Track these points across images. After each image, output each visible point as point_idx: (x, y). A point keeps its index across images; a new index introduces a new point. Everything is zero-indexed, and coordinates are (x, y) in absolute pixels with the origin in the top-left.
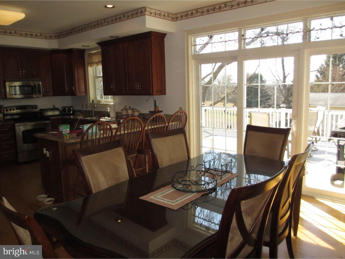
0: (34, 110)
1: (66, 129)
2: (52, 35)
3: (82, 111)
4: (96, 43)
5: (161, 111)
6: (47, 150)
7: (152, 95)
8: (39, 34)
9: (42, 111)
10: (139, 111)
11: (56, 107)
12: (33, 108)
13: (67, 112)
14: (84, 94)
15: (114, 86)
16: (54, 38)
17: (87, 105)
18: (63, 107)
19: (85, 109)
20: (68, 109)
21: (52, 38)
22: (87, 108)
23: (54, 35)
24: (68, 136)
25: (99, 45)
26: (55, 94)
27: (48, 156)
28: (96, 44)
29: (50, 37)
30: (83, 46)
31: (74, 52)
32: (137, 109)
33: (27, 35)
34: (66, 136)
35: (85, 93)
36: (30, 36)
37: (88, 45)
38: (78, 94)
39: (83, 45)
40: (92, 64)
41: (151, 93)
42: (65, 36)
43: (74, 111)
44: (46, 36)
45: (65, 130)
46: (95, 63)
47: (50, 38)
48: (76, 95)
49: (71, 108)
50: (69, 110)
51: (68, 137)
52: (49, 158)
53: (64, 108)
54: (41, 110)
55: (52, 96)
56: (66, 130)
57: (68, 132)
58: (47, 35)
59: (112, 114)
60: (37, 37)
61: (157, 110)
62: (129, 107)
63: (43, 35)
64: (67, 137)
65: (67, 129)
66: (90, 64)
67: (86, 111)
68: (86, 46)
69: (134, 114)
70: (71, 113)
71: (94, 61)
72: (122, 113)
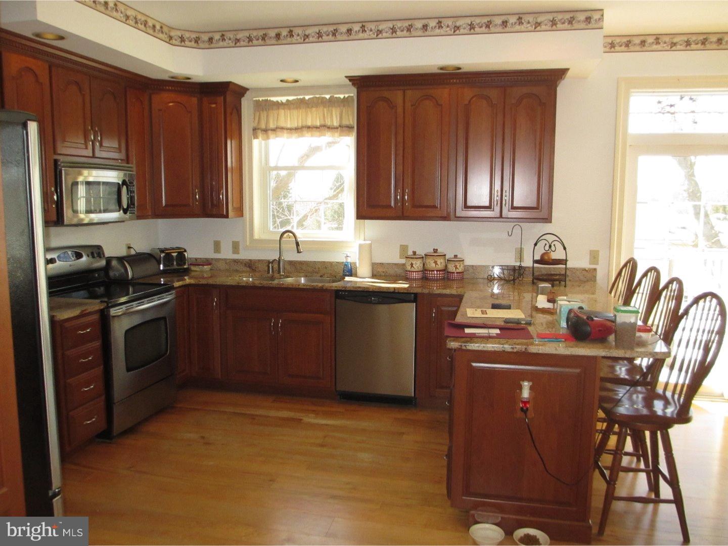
2: (187, 35)
3: (218, 260)
8: (158, 26)
10: (464, 260)
12: (93, 255)
13: (175, 266)
16: (193, 44)
17: (235, 245)
18: (162, 252)
19: (227, 255)
20: (177, 255)
21: (187, 43)
22: (236, 251)
23: (194, 36)
25: (354, 84)
28: (345, 79)
29: (182, 39)
30: (282, 81)
33: (137, 23)
36: (143, 27)
37: (297, 77)
38: (230, 212)
39: (283, 77)
40: (272, 133)
42: (243, 44)
44: (170, 36)
46: (285, 131)
47: (181, 42)
48: (227, 216)
50: (180, 258)
53: (167, 252)
58: (173, 33)
62: (412, 253)
63: (165, 29)
66: (266, 131)
67: (236, 261)
68: (289, 80)
69: (458, 267)
70: (185, 267)
71: (282, 123)
72: (414, 265)
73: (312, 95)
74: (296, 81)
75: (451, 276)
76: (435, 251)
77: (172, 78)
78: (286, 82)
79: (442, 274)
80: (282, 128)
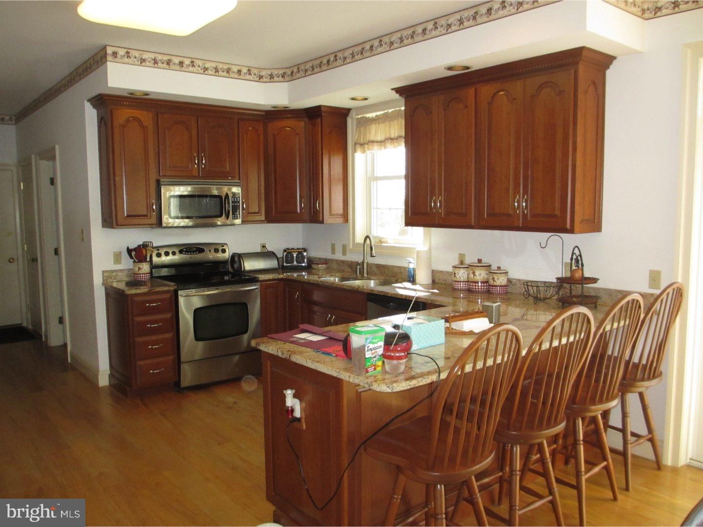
0: (220, 256)
1: (373, 343)
2: (276, 72)
3: (332, 260)
4: (393, 89)
5: (594, 280)
6: (295, 396)
7: (571, 231)
8: (244, 70)
9: (237, 258)
10: (507, 273)
11: (270, 248)
12: (216, 251)
13: (295, 263)
14: (340, 220)
15: (440, 202)
16: (280, 79)
17: (344, 248)
18: (285, 251)
19: (339, 256)
20: (297, 254)
21: (276, 79)
22: (344, 253)
23: (281, 72)
24: (378, 366)
25: (400, 95)
26: (270, 219)
27: (298, 414)
28: (394, 92)
29: (271, 76)
30: (353, 99)
31: (323, 114)
32: (502, 268)
33: (218, 72)
34: (375, 365)
35: (344, 217)
36: (225, 74)
37: (365, 96)
38: (327, 218)
39: (353, 96)
40: (366, 146)
41: (568, 226)
42: (309, 72)
43: (311, 262)
44: (260, 76)
45: (371, 346)
46: (375, 144)
47: (271, 79)
48: (322, 222)
49: (305, 254)
50: (300, 258)
51: (379, 369)
52: (299, 420)
53: (288, 252)
54: (233, 256)
55: (262, 222)
56: (375, 345)
57: (381, 351)
58: (263, 73)
59: (423, 277)
60: (241, 77)
61: (578, 275)
62: (477, 261)
63: (254, 71)
64: (375, 369)
65: (378, 341)
66: (362, 145)
67: (343, 262)
68: (359, 98)
69: (496, 279)
70: (304, 265)
71: (372, 138)
72: (456, 275)
73: (393, 108)
74: (366, 99)
75: (493, 290)
76: (480, 261)
77: (274, 107)
78: (357, 100)
79: (486, 286)
80: (373, 142)
